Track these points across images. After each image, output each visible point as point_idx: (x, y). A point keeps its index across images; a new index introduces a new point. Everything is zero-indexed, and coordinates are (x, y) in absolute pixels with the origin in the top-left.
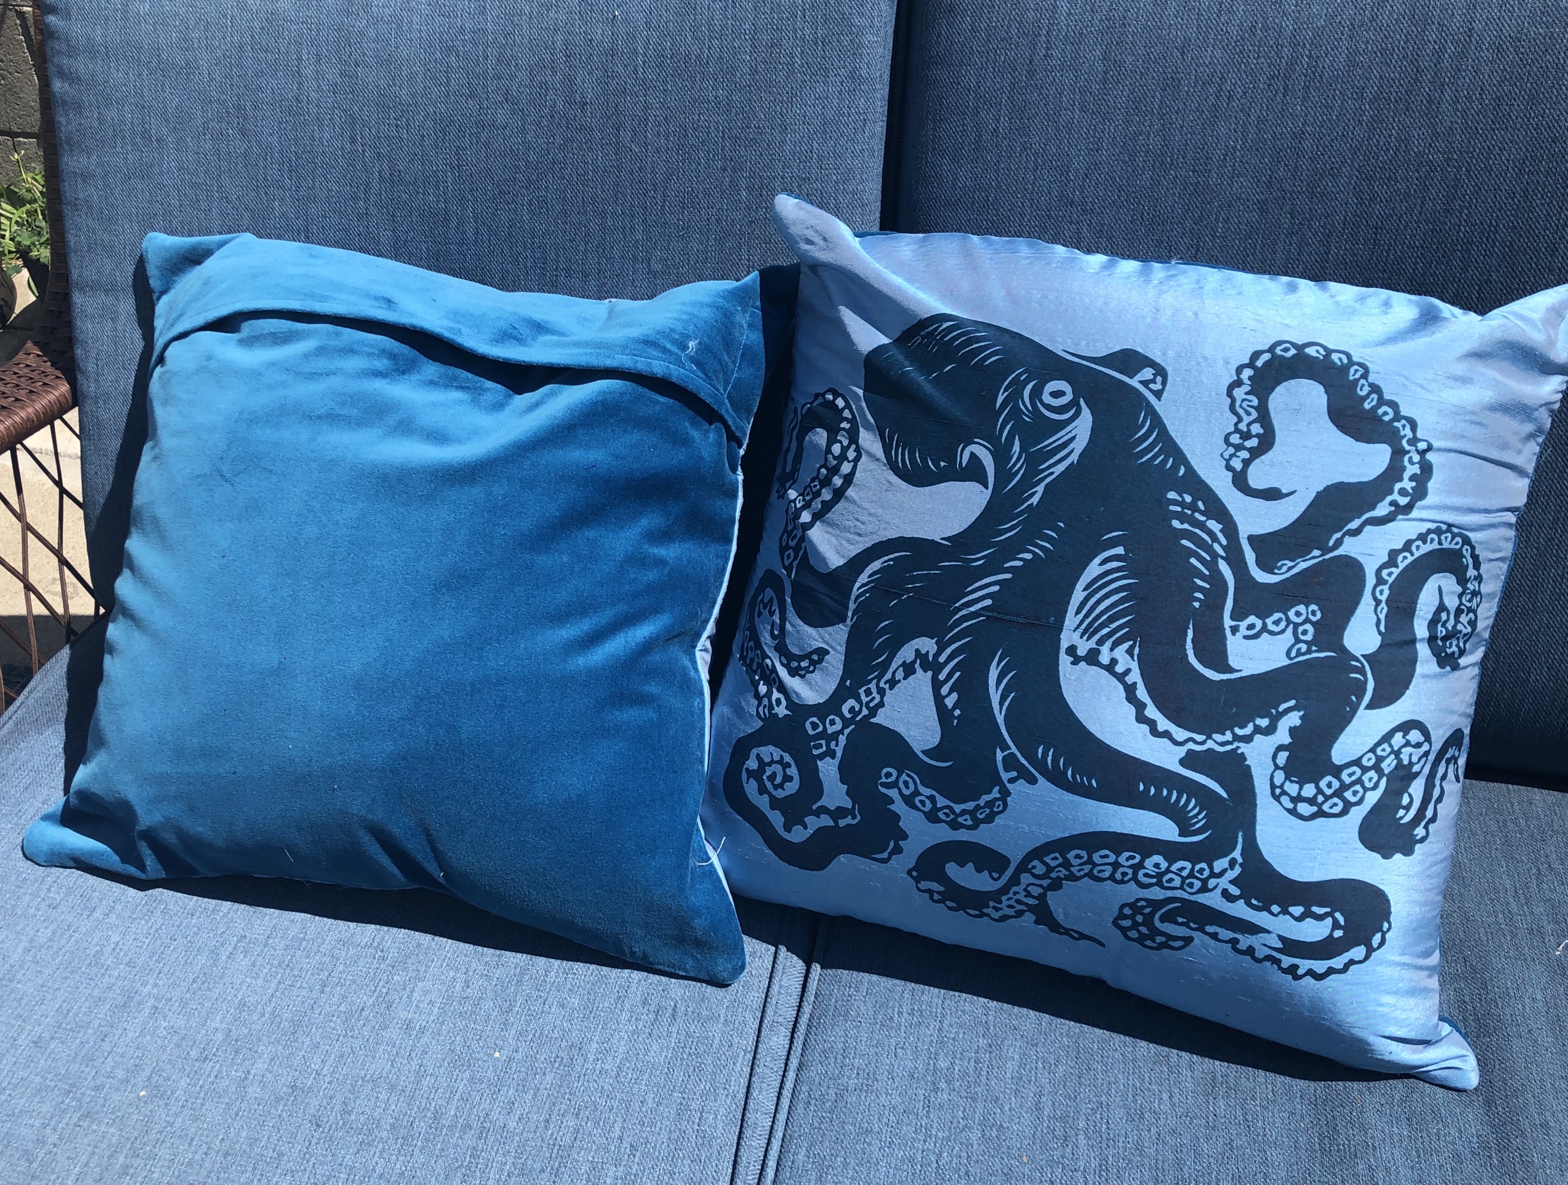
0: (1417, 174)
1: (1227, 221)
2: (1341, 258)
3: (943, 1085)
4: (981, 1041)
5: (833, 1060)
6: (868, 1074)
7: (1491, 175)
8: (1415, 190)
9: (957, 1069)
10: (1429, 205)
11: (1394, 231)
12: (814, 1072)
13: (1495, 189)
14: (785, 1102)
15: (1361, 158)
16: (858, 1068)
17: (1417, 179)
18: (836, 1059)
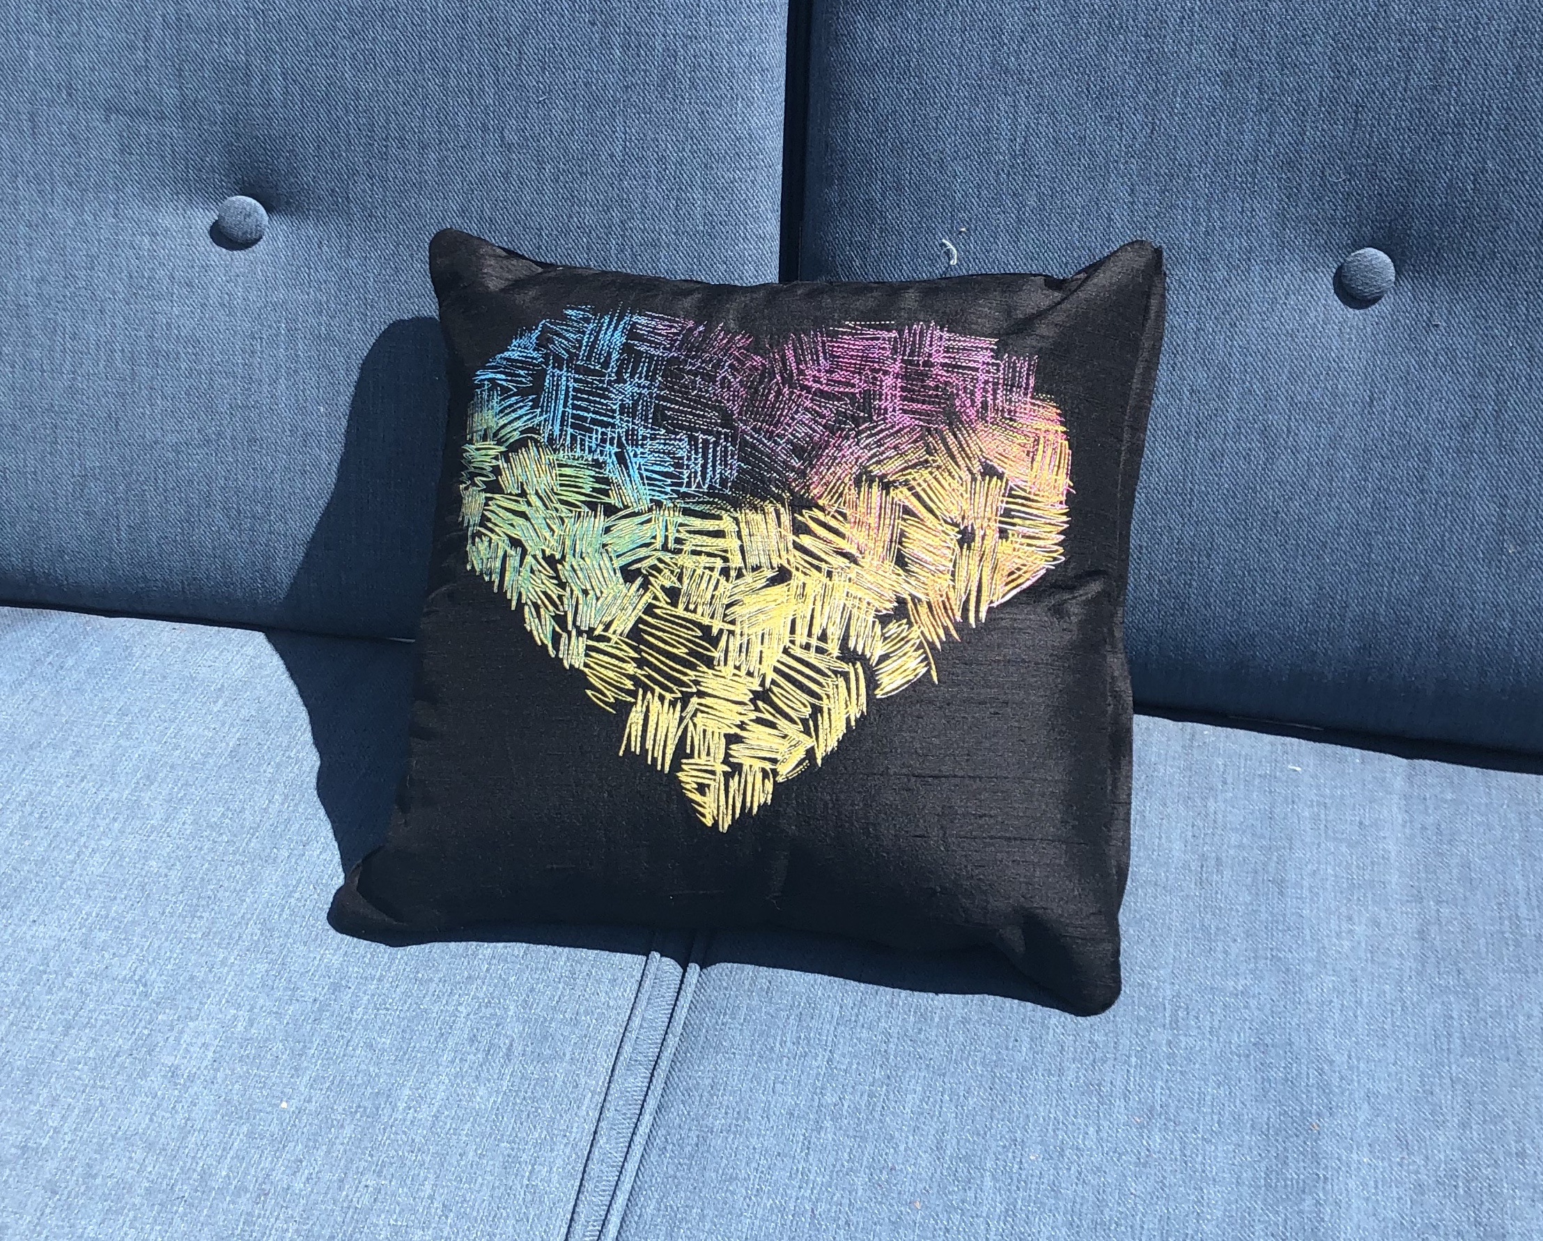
0: (1398, 44)
1: (1185, 95)
2: (1318, 140)
3: (828, 1124)
4: (877, 1071)
5: (698, 1098)
6: (738, 1113)
7: (1480, 48)
8: (1398, 63)
9: (846, 1106)
10: (1414, 80)
11: (1377, 109)
12: (673, 1115)
13: (1486, 64)
14: (637, 1150)
15: (1336, 24)
16: (728, 1106)
17: (1400, 50)
18: (701, 1096)
